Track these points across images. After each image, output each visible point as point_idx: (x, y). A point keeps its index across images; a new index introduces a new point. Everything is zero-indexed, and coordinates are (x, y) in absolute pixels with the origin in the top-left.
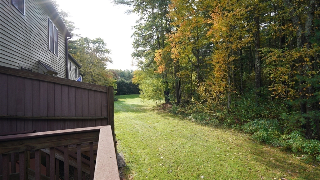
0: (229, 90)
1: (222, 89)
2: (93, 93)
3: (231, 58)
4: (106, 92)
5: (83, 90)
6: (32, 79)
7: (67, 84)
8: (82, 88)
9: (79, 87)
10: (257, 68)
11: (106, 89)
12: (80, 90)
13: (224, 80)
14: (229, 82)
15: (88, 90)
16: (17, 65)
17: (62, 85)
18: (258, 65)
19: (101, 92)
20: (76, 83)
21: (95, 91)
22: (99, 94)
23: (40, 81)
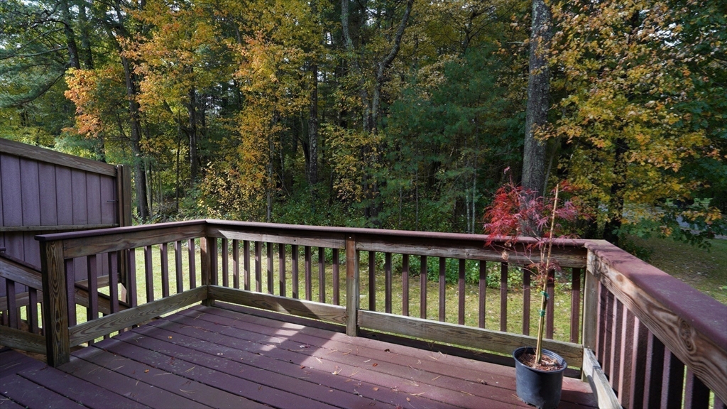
0: (270, 186)
1: (258, 184)
2: (81, 176)
3: (274, 127)
4: (112, 175)
5: (58, 169)
7: (20, 154)
8: (56, 165)
9: (51, 162)
10: (313, 151)
11: (113, 170)
13: (262, 167)
14: (270, 171)
15: (71, 169)
18: (314, 145)
19: (100, 175)
20: (42, 153)
21: (86, 172)
22: (95, 180)
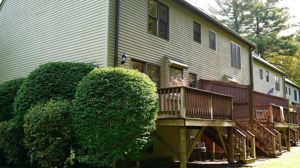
5: (237, 88)
6: (216, 84)
8: (236, 87)
12: (235, 88)
15: (239, 88)
16: (213, 79)
17: (227, 86)
19: (245, 89)
21: (242, 88)
23: (219, 85)
